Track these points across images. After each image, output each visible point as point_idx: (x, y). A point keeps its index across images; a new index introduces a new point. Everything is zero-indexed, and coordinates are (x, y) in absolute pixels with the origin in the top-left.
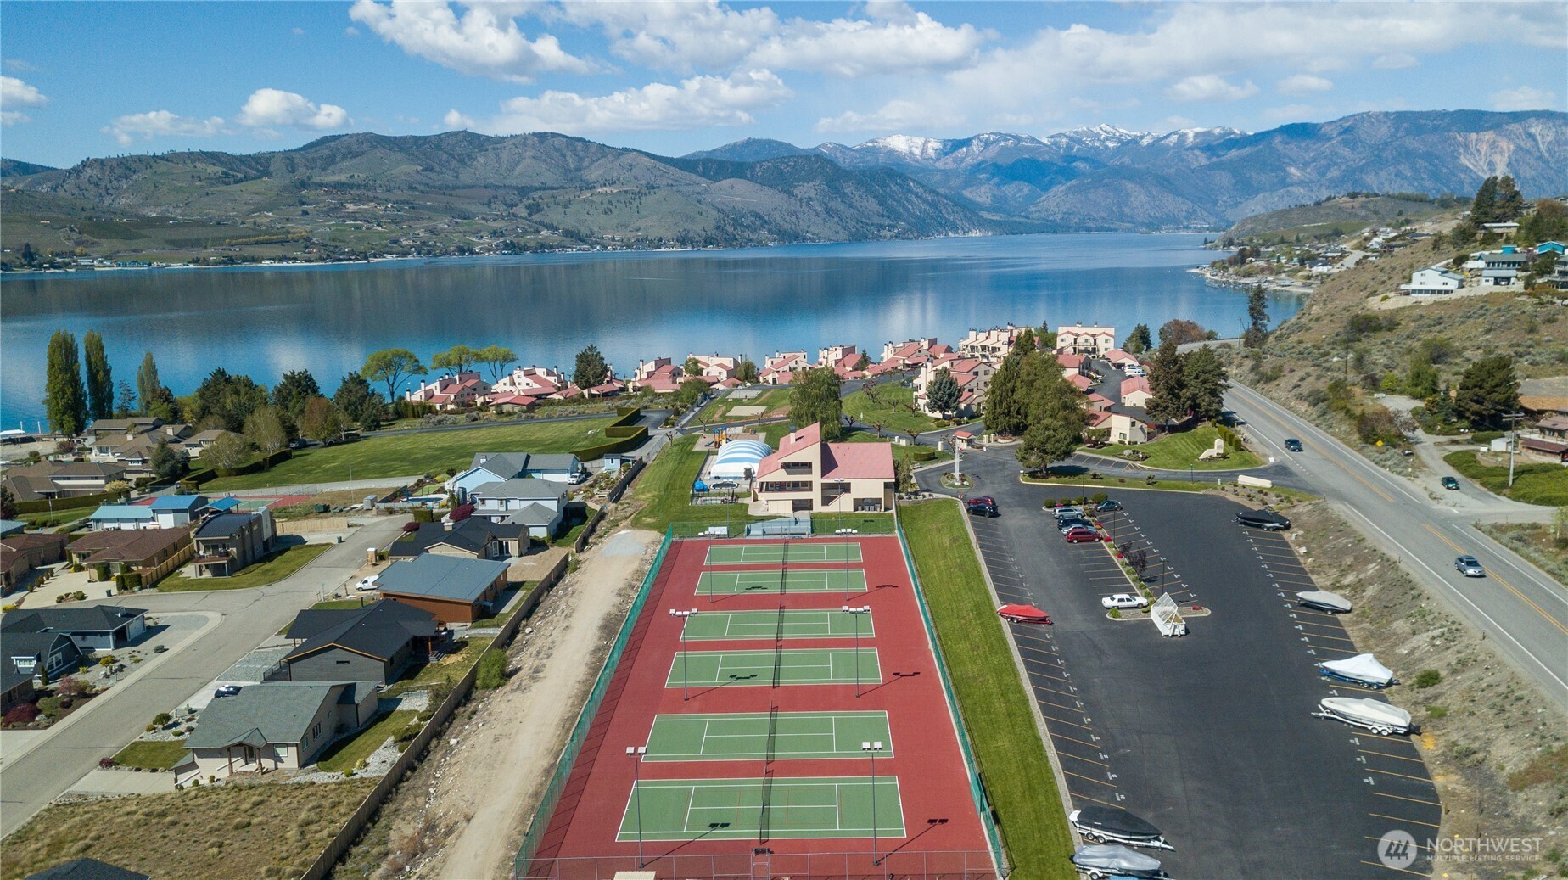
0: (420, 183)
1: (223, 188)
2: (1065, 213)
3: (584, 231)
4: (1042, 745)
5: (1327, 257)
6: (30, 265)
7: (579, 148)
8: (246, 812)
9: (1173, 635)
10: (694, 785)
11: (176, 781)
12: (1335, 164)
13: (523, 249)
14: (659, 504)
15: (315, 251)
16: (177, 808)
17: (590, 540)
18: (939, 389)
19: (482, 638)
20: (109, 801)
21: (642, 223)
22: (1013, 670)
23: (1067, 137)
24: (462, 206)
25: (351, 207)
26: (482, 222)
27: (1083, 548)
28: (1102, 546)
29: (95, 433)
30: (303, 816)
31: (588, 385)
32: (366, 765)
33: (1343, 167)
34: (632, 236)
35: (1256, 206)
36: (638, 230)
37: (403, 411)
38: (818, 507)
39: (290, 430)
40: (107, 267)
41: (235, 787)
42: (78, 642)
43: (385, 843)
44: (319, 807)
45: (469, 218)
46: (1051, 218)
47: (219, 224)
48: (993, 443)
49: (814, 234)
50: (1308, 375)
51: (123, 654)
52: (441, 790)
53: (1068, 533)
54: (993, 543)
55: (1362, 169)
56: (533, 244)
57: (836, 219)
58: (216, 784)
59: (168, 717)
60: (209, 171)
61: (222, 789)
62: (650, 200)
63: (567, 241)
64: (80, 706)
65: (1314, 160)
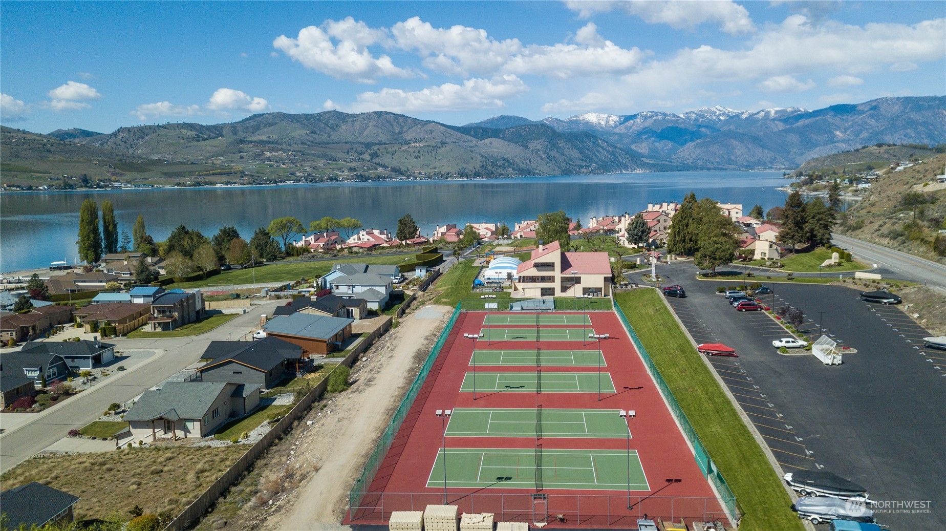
0: (308, 141)
1: (196, 143)
2: (694, 159)
3: (403, 169)
4: (748, 431)
5: (867, 179)
6: (86, 186)
7: (401, 120)
8: (160, 463)
9: (833, 364)
10: (483, 452)
11: (117, 444)
12: (865, 129)
13: (367, 178)
14: (452, 292)
15: (247, 179)
16: (114, 460)
17: (407, 311)
18: (636, 227)
19: (333, 364)
20: (69, 456)
21: (438, 164)
22: (715, 383)
23: (695, 114)
24: (332, 154)
25: (268, 154)
26: (343, 163)
27: (751, 314)
28: (763, 313)
29: (106, 261)
30: (199, 466)
31: (406, 238)
32: (247, 436)
33: (870, 131)
34: (432, 172)
35: (814, 154)
36: (435, 168)
37: (291, 252)
38: (558, 293)
39: (221, 259)
40: (129, 187)
41: (156, 448)
42: (69, 363)
43: (256, 485)
44: (212, 461)
45: (336, 161)
46: (685, 162)
47: (192, 163)
48: (673, 260)
49: (540, 171)
50: (885, 223)
51: (97, 372)
52: (299, 452)
53: (738, 305)
54: (685, 311)
55: (882, 132)
56: (373, 176)
57: (554, 162)
58: (143, 446)
59: (118, 406)
60: (188, 134)
61: (147, 449)
62: (442, 150)
63: (393, 174)
64: (64, 400)
65: (852, 126)
